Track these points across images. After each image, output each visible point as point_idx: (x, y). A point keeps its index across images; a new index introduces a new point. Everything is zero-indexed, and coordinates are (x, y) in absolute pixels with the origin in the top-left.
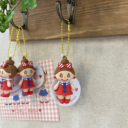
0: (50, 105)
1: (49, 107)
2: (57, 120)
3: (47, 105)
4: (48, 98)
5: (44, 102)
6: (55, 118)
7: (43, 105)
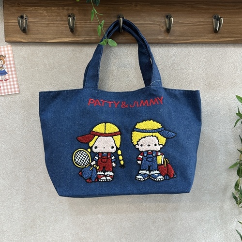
0: (10, 82)
1: (8, 84)
2: (17, 92)
3: (6, 83)
4: (7, 77)
5: (4, 81)
6: (15, 91)
7: (3, 83)
